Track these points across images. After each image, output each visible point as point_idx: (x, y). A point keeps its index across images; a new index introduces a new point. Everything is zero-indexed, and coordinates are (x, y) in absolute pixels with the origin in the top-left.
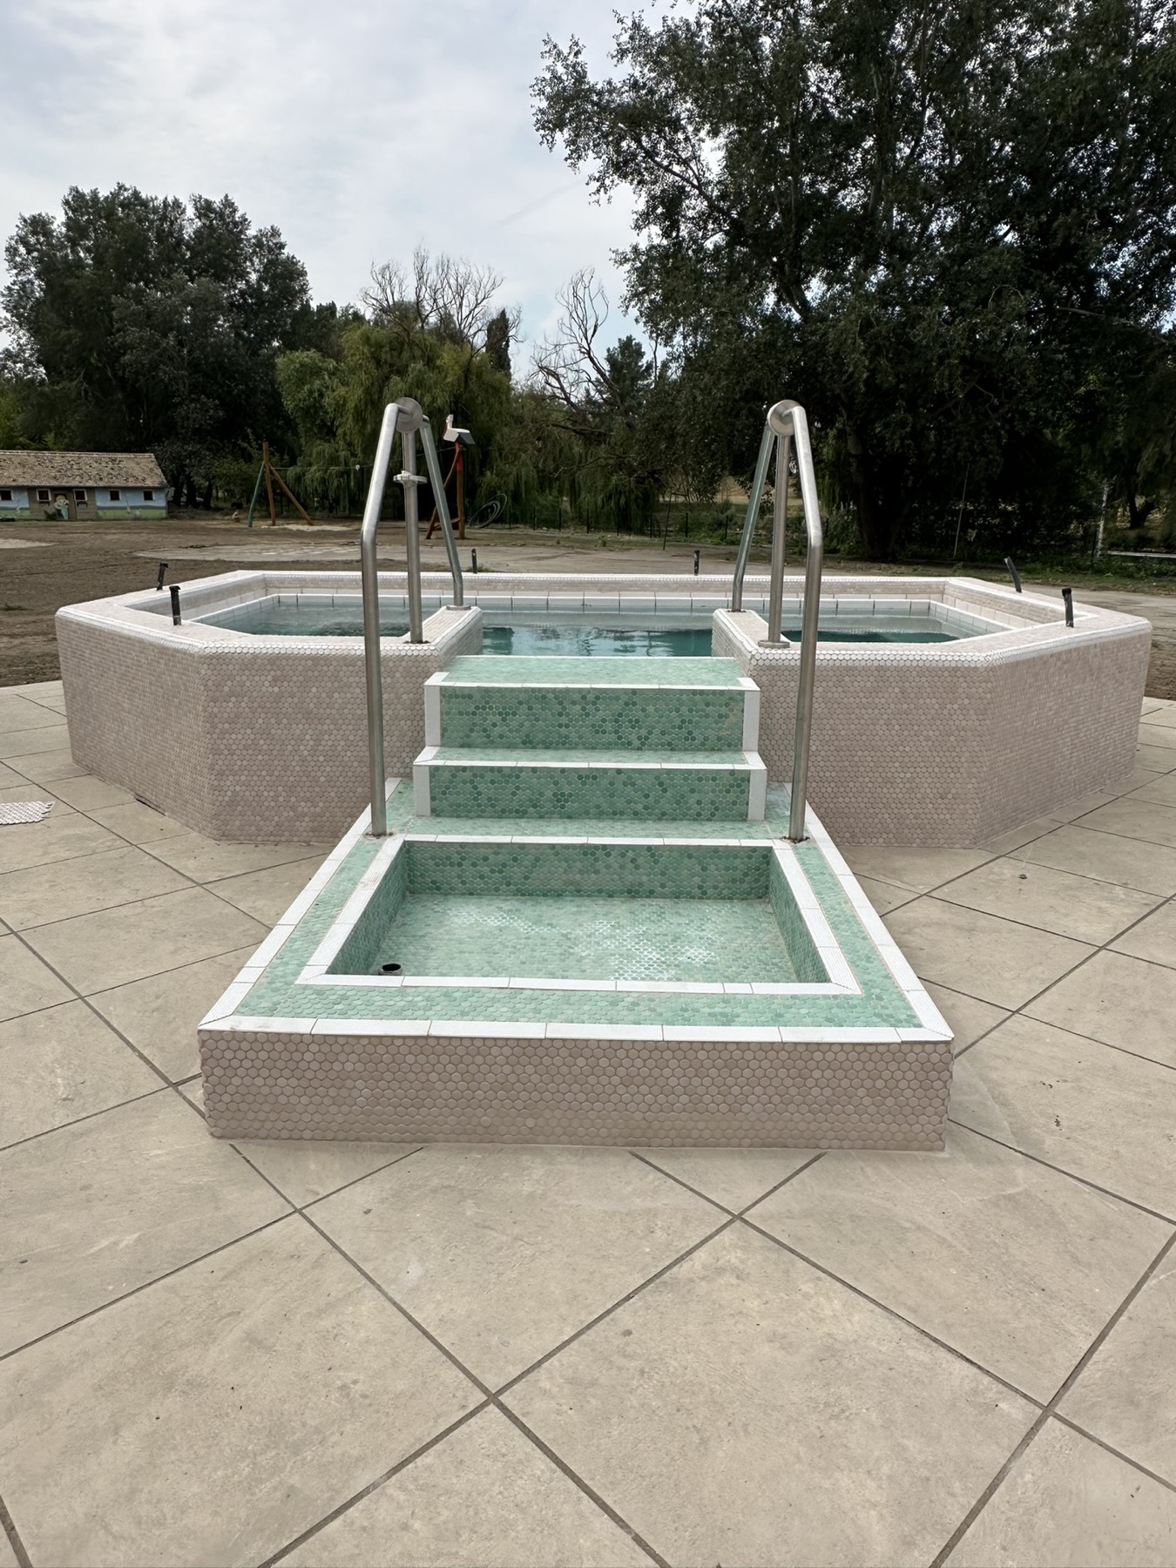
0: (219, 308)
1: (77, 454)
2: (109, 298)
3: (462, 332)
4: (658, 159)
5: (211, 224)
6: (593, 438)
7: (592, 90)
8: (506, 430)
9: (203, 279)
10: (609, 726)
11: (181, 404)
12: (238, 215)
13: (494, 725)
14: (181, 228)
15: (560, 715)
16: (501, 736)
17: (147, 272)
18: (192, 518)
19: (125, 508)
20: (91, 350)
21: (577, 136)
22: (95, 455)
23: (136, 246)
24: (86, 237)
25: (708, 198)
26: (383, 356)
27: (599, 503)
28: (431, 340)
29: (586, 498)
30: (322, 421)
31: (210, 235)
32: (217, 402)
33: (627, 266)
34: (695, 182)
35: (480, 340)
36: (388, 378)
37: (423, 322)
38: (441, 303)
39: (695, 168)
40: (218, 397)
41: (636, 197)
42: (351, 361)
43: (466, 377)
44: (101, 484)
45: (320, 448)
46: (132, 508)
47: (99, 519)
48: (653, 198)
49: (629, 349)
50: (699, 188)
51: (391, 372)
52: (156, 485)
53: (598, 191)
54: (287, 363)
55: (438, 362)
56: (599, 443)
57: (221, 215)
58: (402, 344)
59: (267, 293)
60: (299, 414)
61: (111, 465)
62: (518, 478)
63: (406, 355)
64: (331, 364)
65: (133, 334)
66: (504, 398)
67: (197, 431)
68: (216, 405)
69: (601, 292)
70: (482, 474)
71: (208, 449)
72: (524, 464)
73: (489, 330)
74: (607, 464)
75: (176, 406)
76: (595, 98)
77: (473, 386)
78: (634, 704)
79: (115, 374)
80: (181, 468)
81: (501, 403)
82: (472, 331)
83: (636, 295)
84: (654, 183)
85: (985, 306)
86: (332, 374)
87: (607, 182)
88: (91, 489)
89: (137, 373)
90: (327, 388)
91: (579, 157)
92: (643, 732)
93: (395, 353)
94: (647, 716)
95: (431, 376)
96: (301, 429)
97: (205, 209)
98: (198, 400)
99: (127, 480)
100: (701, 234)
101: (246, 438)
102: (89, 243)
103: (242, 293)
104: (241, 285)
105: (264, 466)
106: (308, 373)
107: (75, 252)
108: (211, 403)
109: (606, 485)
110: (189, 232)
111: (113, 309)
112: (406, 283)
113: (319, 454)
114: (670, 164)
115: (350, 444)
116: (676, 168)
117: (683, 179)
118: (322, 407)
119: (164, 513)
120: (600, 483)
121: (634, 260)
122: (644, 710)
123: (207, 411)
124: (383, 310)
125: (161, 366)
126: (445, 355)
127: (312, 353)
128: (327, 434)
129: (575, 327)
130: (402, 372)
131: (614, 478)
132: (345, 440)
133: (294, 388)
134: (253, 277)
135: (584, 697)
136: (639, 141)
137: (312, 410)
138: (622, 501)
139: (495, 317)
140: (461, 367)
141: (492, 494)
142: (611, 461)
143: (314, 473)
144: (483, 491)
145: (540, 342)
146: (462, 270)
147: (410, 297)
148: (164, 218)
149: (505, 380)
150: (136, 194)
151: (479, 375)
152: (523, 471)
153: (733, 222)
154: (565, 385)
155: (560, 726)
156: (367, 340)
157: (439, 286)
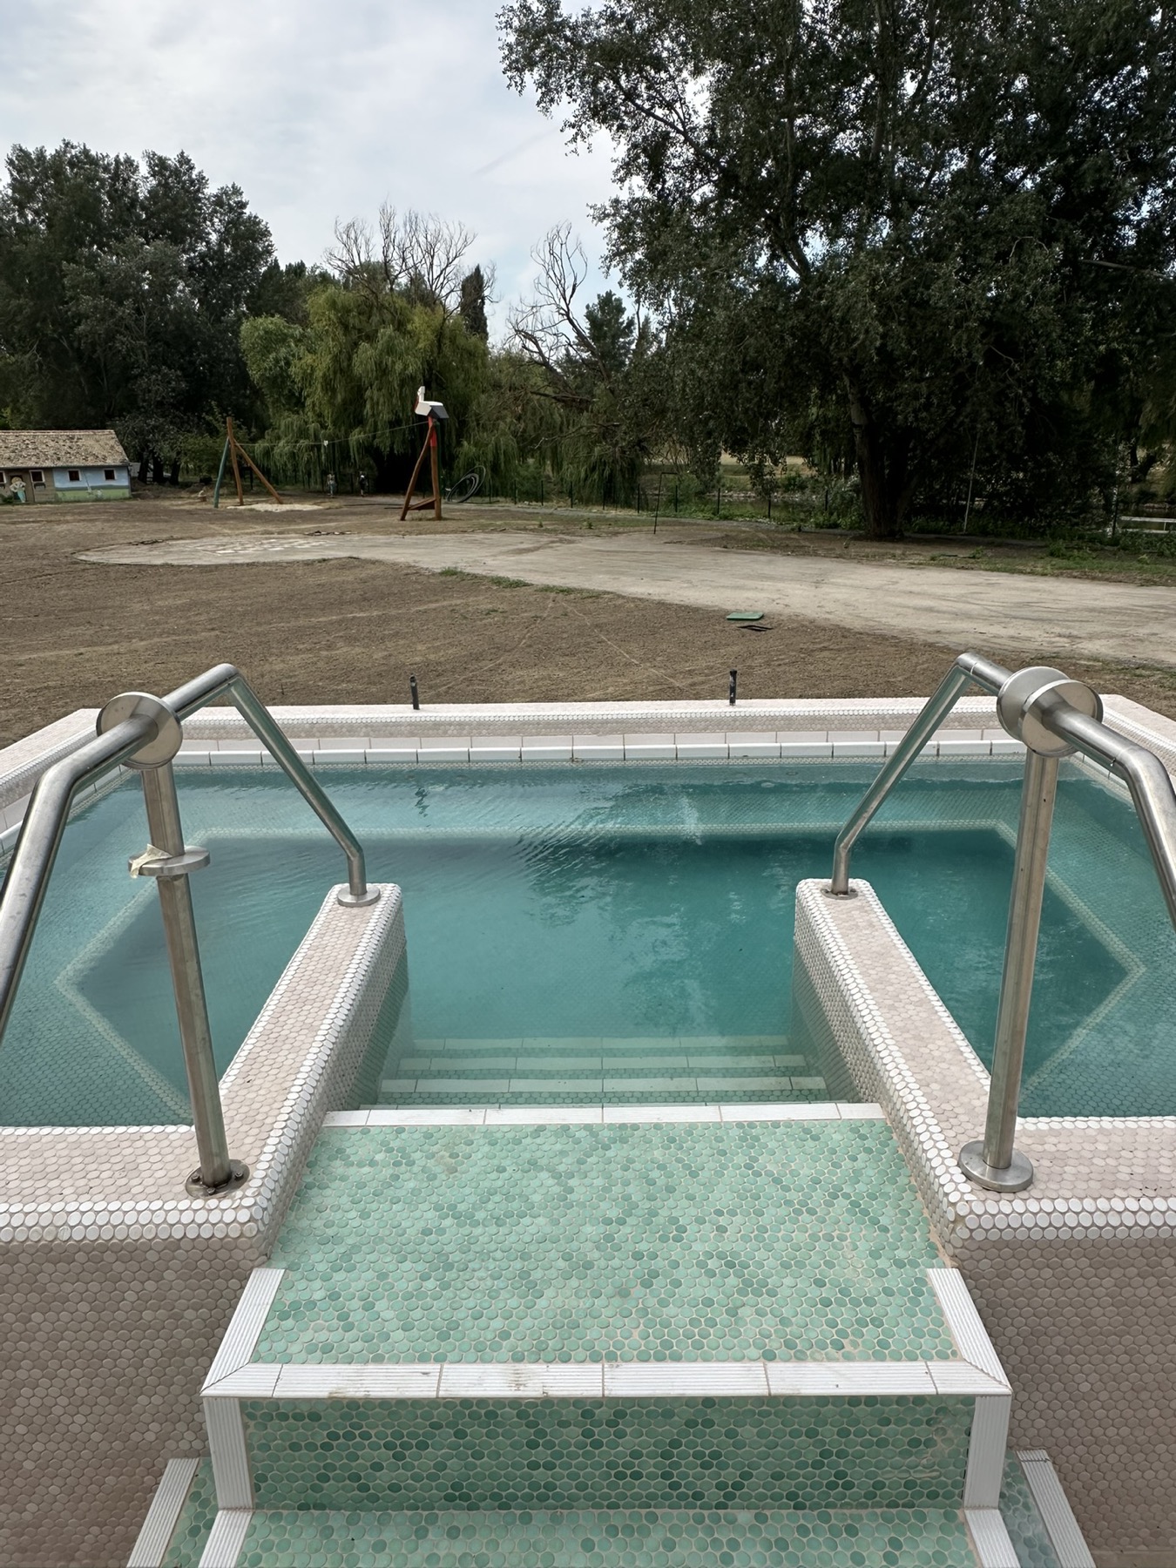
0: (178, 272)
1: (32, 433)
2: (60, 264)
3: (434, 293)
4: (638, 102)
5: (167, 183)
6: (576, 404)
7: (564, 23)
8: (483, 397)
9: (158, 242)
10: (649, 1466)
11: (141, 375)
12: (194, 175)
13: (377, 1467)
14: (136, 186)
15: (532, 1445)
16: (394, 1488)
17: (101, 235)
18: (157, 497)
19: (86, 489)
20: (44, 320)
21: (549, 76)
22: (51, 433)
23: (89, 208)
24: (31, 198)
25: (693, 144)
26: (351, 321)
27: (583, 475)
28: (401, 303)
29: (569, 470)
30: (290, 391)
31: (166, 195)
32: (179, 373)
33: (607, 223)
34: (680, 127)
35: (453, 302)
36: (356, 345)
37: (392, 283)
38: (410, 263)
39: (680, 111)
40: (181, 368)
41: (615, 144)
42: (319, 326)
43: (439, 341)
44: (60, 464)
45: (286, 420)
46: (93, 488)
47: (58, 501)
48: (635, 146)
49: (609, 305)
50: (684, 133)
51: (360, 338)
52: (118, 463)
53: (574, 139)
54: (252, 329)
55: (409, 327)
56: (581, 411)
57: (176, 173)
58: (371, 307)
59: (229, 255)
60: (265, 384)
61: (68, 444)
62: (497, 447)
63: (375, 319)
64: (297, 330)
65: (87, 302)
66: (480, 362)
67: (160, 404)
68: (177, 376)
69: (579, 247)
70: (459, 444)
71: (172, 423)
72: (504, 434)
73: (463, 289)
74: (591, 433)
75: (136, 377)
76: (568, 33)
77: (447, 350)
78: (709, 1423)
79: (71, 346)
80: (145, 445)
81: (477, 368)
82: (444, 293)
83: (618, 253)
84: (635, 128)
85: (1006, 262)
86: (298, 341)
87: (584, 128)
88: (48, 470)
89: (93, 344)
90: (293, 356)
91: (552, 100)
92: (730, 1475)
93: (363, 318)
94: (739, 1445)
95: (402, 343)
96: (269, 400)
97: (159, 165)
98: (159, 371)
99: (86, 459)
100: (688, 185)
101: (210, 412)
102: (36, 206)
103: (202, 256)
104: (202, 247)
105: (229, 442)
106: (272, 340)
107: (23, 215)
108: (172, 374)
109: (588, 457)
110: (142, 193)
111: (65, 276)
112: (373, 241)
113: (287, 427)
114: (653, 106)
115: (320, 415)
116: (659, 112)
117: (666, 123)
118: (289, 376)
119: (127, 493)
120: (583, 453)
121: (614, 215)
122: (731, 1434)
123: (169, 383)
124: (349, 272)
125: (118, 336)
126: (416, 319)
127: (277, 318)
128: (296, 405)
129: (553, 287)
130: (371, 338)
131: (597, 449)
132: (314, 411)
133: (259, 357)
134: (214, 237)
135: (587, 1414)
136: (617, 81)
137: (279, 380)
138: (607, 472)
139: (468, 274)
140: (433, 331)
141: (470, 467)
142: (595, 430)
143: (283, 447)
144: (461, 462)
145: (516, 302)
146: (431, 227)
147: (377, 257)
148: (116, 177)
149: (480, 344)
150: (86, 152)
151: (453, 340)
152: (502, 440)
153: (722, 170)
154: (544, 350)
155: (534, 1466)
156: (333, 304)
157: (408, 244)
